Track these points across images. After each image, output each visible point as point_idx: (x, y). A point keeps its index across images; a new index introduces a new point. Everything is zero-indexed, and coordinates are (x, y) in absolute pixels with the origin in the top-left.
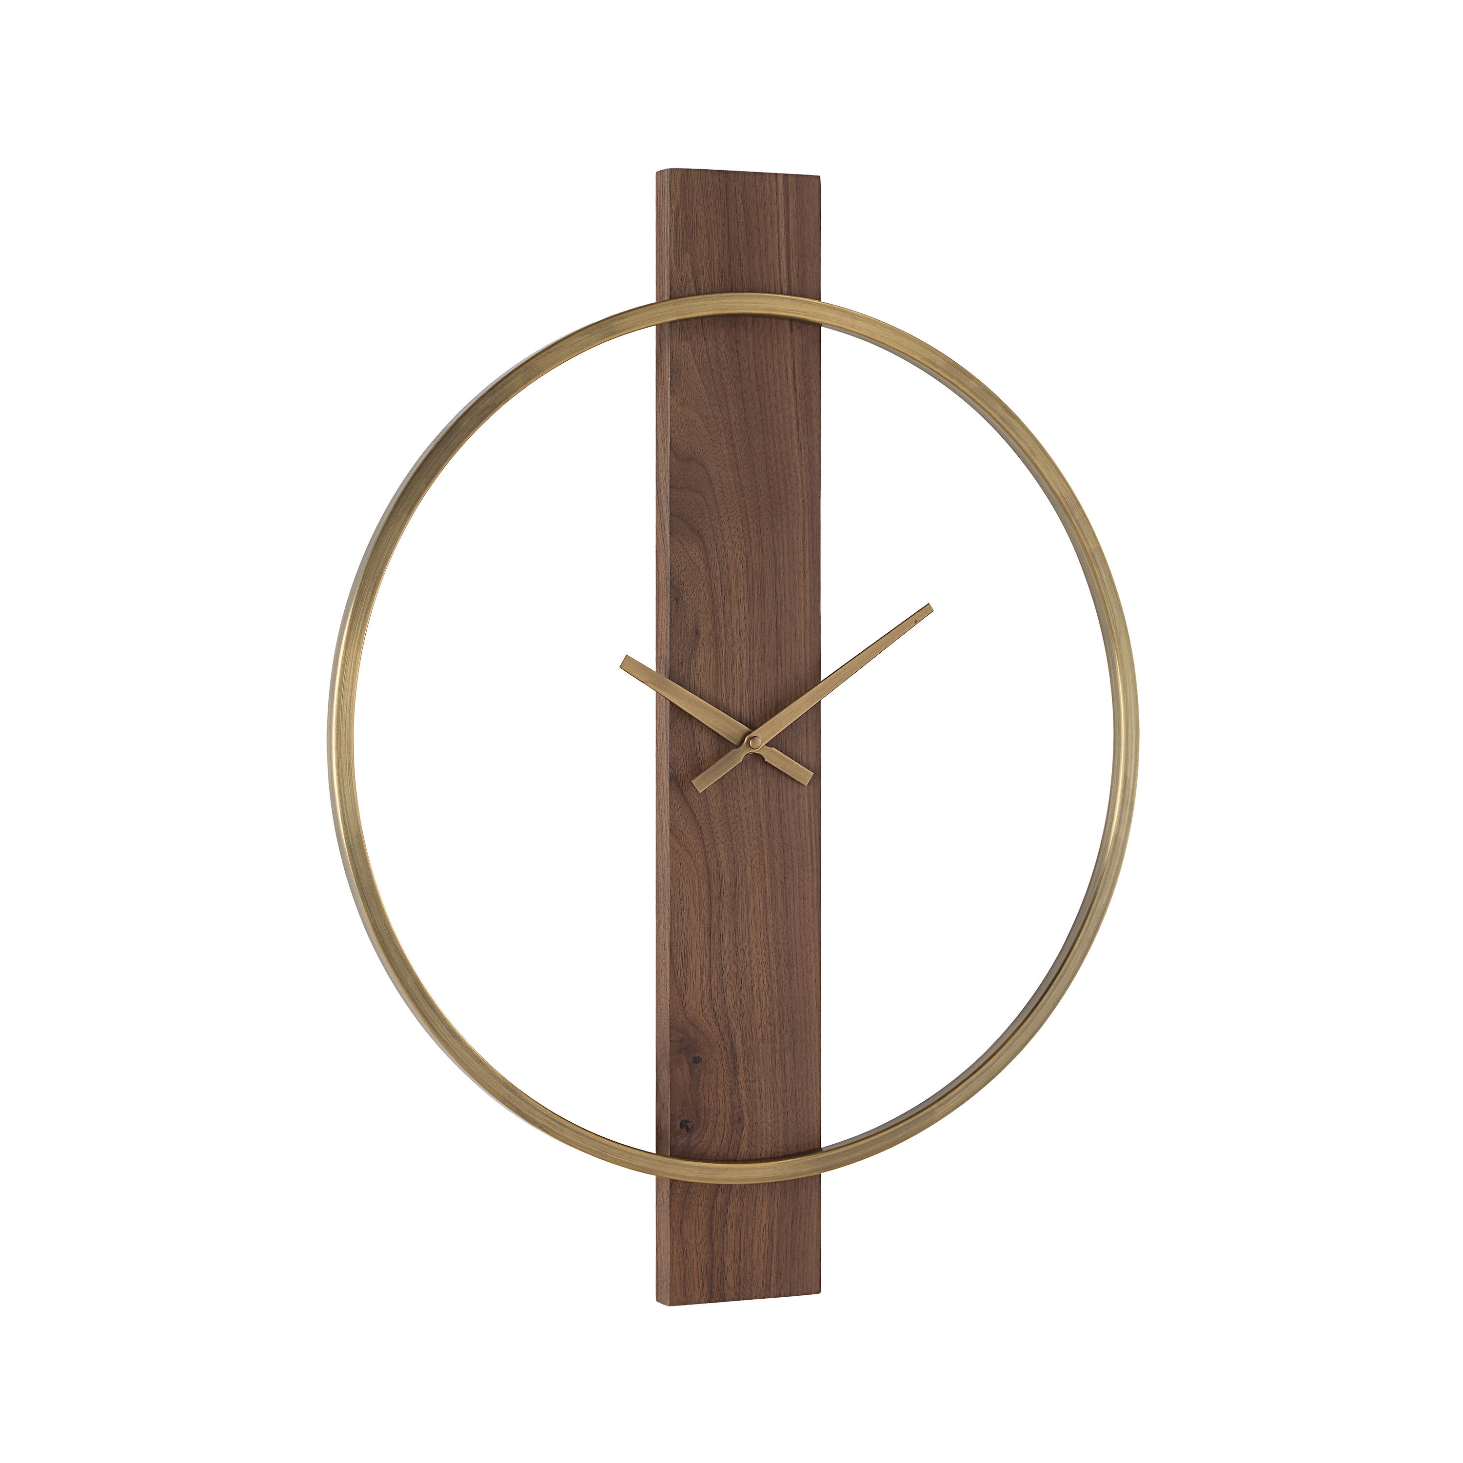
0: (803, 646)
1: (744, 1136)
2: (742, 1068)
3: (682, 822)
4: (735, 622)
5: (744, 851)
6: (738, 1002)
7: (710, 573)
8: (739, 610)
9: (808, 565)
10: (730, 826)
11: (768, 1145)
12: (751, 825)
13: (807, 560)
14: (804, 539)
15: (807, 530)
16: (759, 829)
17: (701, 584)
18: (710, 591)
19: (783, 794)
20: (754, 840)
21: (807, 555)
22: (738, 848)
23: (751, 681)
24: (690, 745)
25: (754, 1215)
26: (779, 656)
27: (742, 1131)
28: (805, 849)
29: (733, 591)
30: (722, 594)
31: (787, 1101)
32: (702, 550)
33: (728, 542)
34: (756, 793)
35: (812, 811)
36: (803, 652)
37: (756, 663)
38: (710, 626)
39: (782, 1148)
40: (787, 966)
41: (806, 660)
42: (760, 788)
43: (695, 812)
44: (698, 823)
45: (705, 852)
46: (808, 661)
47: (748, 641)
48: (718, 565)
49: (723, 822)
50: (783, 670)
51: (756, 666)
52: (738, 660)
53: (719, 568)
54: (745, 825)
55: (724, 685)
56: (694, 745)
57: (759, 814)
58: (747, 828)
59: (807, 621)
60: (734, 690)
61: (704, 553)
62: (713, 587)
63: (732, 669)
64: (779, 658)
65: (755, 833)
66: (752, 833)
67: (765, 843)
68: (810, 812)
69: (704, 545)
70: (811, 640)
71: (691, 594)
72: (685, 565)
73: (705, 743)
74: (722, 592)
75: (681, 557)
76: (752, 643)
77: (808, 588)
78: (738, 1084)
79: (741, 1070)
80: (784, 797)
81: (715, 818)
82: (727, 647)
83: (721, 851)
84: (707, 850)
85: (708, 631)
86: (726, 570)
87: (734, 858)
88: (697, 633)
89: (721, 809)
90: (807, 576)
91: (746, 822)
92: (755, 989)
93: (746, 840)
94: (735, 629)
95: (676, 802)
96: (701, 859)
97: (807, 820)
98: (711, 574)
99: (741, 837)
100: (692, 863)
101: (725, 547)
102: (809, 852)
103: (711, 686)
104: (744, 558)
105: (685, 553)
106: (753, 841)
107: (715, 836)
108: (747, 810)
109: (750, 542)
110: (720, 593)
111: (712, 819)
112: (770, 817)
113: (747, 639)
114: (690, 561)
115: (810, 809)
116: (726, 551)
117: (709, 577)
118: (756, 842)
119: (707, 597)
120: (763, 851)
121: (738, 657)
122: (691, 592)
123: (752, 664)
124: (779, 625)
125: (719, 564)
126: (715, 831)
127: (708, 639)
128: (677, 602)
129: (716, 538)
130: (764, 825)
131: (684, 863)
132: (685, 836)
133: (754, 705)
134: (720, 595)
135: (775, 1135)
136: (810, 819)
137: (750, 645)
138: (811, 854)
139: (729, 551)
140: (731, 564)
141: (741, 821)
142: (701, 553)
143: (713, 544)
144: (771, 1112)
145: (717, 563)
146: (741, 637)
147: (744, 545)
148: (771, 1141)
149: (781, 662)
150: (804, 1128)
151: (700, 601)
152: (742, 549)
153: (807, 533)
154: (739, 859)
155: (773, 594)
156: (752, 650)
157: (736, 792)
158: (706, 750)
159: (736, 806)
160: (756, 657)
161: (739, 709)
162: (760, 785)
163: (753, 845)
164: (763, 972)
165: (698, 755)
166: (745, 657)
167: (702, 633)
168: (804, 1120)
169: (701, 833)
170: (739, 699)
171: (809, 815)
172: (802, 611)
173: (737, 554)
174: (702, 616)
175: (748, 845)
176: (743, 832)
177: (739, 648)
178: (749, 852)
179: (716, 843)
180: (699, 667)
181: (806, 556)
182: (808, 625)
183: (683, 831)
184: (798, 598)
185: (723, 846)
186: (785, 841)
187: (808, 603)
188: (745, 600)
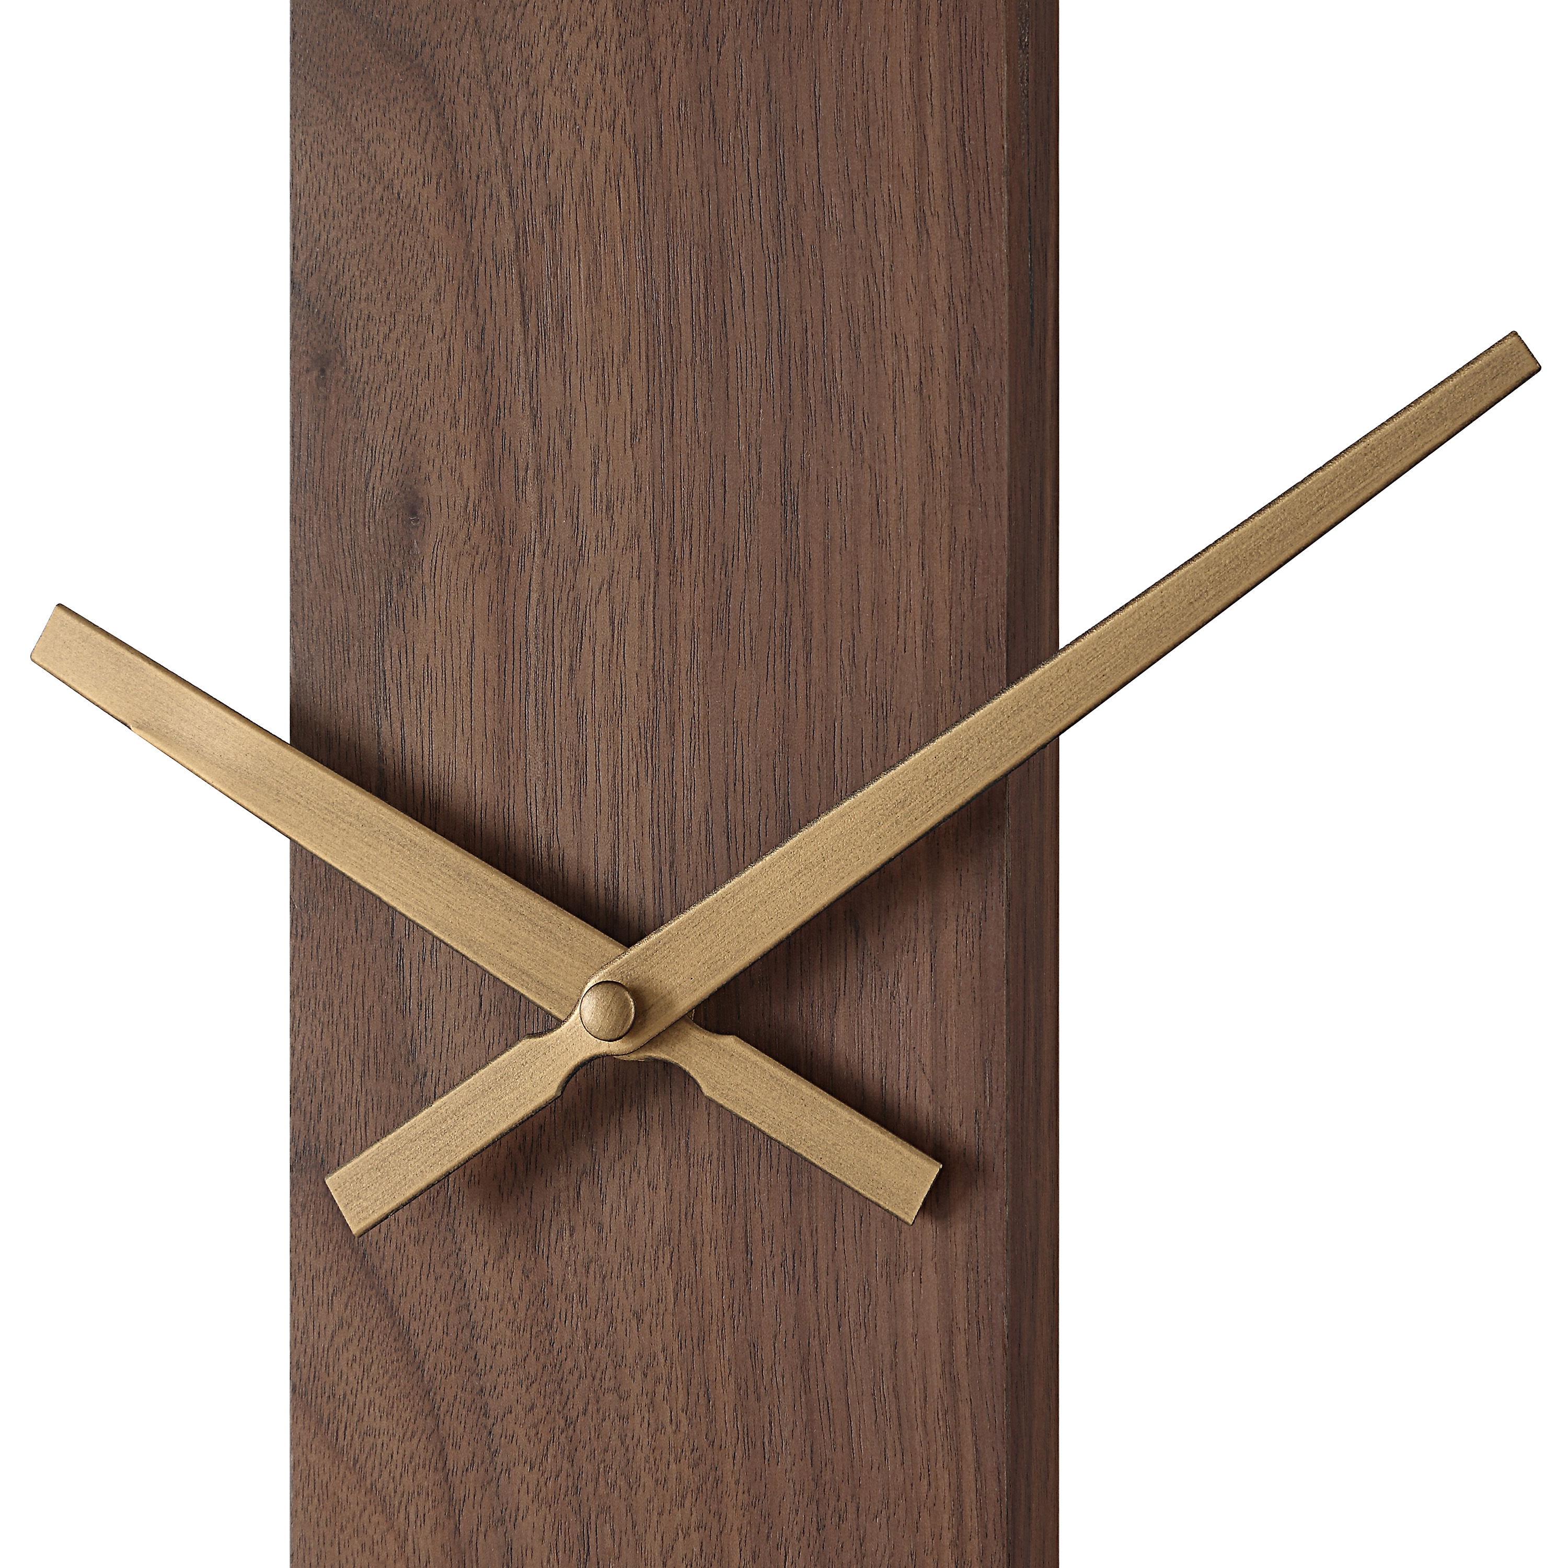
0: (915, 560)
3: (346, 1356)
4: (589, 457)
5: (629, 1509)
7: (469, 238)
8: (607, 402)
9: (937, 181)
10: (567, 1387)
12: (661, 1389)
13: (935, 158)
14: (918, 62)
15: (934, 17)
16: (702, 1410)
17: (429, 293)
18: (471, 317)
19: (815, 1254)
20: (678, 1461)
21: (934, 133)
22: (602, 1490)
23: (662, 725)
24: (384, 1013)
26: (797, 610)
28: (926, 1521)
29: (578, 316)
30: (526, 331)
32: (431, 137)
33: (550, 93)
34: (685, 1242)
35: (960, 1341)
36: (916, 591)
37: (684, 645)
38: (471, 479)
41: (928, 629)
42: (708, 1216)
43: (404, 1311)
44: (420, 1367)
45: (451, 1499)
46: (942, 631)
47: (646, 543)
48: (505, 200)
49: (532, 1367)
50: (816, 672)
51: (684, 657)
52: (603, 633)
53: (513, 216)
54: (635, 1388)
55: (535, 747)
56: (403, 1012)
57: (702, 1340)
58: (645, 1400)
59: (937, 446)
60: (580, 765)
61: (441, 148)
62: (484, 304)
63: (571, 669)
64: (798, 623)
65: (684, 1427)
66: (670, 1429)
67: (730, 1479)
68: (951, 1343)
69: (441, 114)
70: (953, 532)
71: (386, 337)
72: (357, 209)
73: (453, 1001)
74: (524, 324)
75: (341, 172)
76: (665, 553)
77: (939, 293)
80: (822, 1265)
81: (494, 1348)
82: (550, 571)
83: (525, 1500)
84: (459, 1494)
85: (461, 502)
86: (542, 221)
87: (584, 1538)
88: (414, 513)
89: (522, 1305)
90: (937, 234)
91: (639, 1376)
93: (640, 1456)
94: (586, 493)
95: (320, 1264)
96: (434, 1531)
97: (936, 1383)
98: (475, 244)
99: (615, 1442)
100: (392, 1546)
101: (537, 119)
102: (947, 1536)
103: (478, 748)
104: (628, 164)
105: (355, 151)
106: (673, 1466)
107: (497, 1430)
108: (647, 1318)
109: (656, 89)
110: (518, 327)
111: (483, 1349)
112: (753, 1356)
113: (645, 532)
114: (379, 189)
115: (950, 1331)
116: (543, 136)
117: (467, 254)
118: (687, 1472)
119: (458, 346)
120: (719, 1514)
121: (601, 616)
122: (384, 329)
123: (666, 648)
124: (796, 467)
125: (510, 195)
126: (495, 1407)
127: (462, 536)
128: (323, 371)
129: (495, 78)
130: (725, 1396)
131: (356, 1544)
132: (361, 1419)
133: (679, 836)
134: (518, 338)
136: (950, 1378)
137: (657, 559)
138: (958, 1543)
139: (555, 135)
140: (568, 198)
141: (617, 1366)
142: (428, 151)
143: (484, 109)
145: (504, 193)
146: (612, 526)
147: (629, 103)
149: (807, 641)
151: (423, 364)
152: (619, 122)
153: (933, 33)
154: (609, 1542)
155: (768, 324)
156: (665, 579)
157: (591, 1232)
158: (458, 1038)
159: (592, 1296)
160: (684, 616)
161: (604, 854)
162: (707, 1209)
163: (672, 1483)
165: (421, 1060)
166: (634, 614)
167: (435, 510)
169: (434, 1413)
170: (605, 808)
171: (949, 1362)
172: (912, 398)
173: (596, 149)
174: (432, 436)
175: (647, 1480)
176: (624, 1418)
177: (606, 575)
178: (655, 1518)
179: (499, 1459)
180: (420, 662)
181: (930, 138)
182: (940, 465)
183: (351, 1399)
184: (889, 342)
185: (532, 1478)
186: (827, 1476)
187: (941, 363)
188: (634, 356)
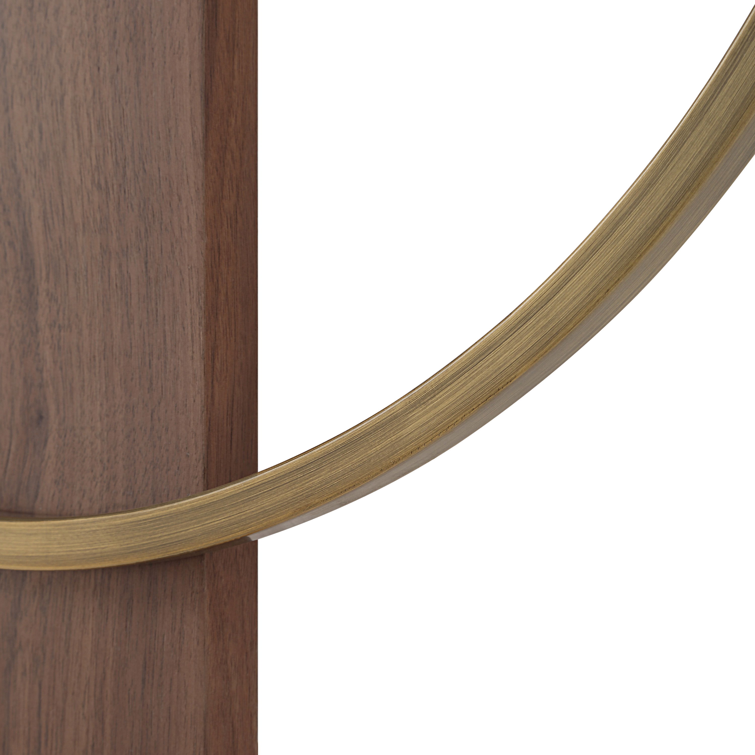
1: (49, 457)
2: (44, 294)
6: (36, 134)
11: (94, 483)
25: (67, 651)
27: (45, 445)
31: (132, 379)
39: (124, 494)
40: (131, 39)
78: (37, 331)
79: (42, 298)
92: (68, 99)
135: (108, 461)
144: (101, 405)
148: (101, 475)
150: (167, 450)
164: (84, 57)
168: (167, 430)
